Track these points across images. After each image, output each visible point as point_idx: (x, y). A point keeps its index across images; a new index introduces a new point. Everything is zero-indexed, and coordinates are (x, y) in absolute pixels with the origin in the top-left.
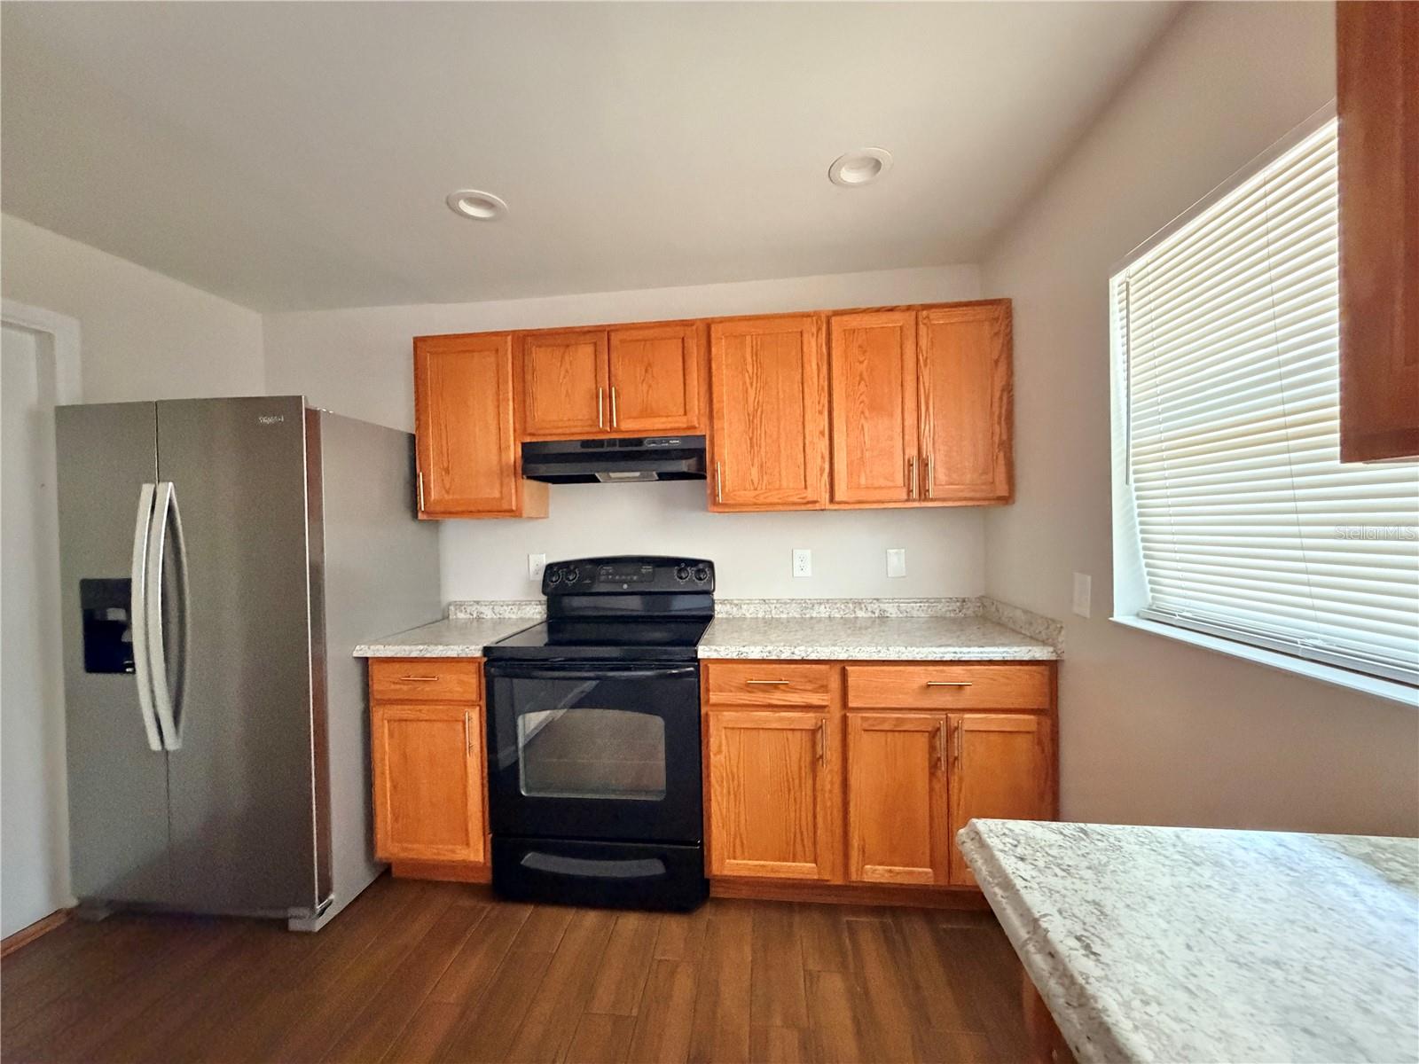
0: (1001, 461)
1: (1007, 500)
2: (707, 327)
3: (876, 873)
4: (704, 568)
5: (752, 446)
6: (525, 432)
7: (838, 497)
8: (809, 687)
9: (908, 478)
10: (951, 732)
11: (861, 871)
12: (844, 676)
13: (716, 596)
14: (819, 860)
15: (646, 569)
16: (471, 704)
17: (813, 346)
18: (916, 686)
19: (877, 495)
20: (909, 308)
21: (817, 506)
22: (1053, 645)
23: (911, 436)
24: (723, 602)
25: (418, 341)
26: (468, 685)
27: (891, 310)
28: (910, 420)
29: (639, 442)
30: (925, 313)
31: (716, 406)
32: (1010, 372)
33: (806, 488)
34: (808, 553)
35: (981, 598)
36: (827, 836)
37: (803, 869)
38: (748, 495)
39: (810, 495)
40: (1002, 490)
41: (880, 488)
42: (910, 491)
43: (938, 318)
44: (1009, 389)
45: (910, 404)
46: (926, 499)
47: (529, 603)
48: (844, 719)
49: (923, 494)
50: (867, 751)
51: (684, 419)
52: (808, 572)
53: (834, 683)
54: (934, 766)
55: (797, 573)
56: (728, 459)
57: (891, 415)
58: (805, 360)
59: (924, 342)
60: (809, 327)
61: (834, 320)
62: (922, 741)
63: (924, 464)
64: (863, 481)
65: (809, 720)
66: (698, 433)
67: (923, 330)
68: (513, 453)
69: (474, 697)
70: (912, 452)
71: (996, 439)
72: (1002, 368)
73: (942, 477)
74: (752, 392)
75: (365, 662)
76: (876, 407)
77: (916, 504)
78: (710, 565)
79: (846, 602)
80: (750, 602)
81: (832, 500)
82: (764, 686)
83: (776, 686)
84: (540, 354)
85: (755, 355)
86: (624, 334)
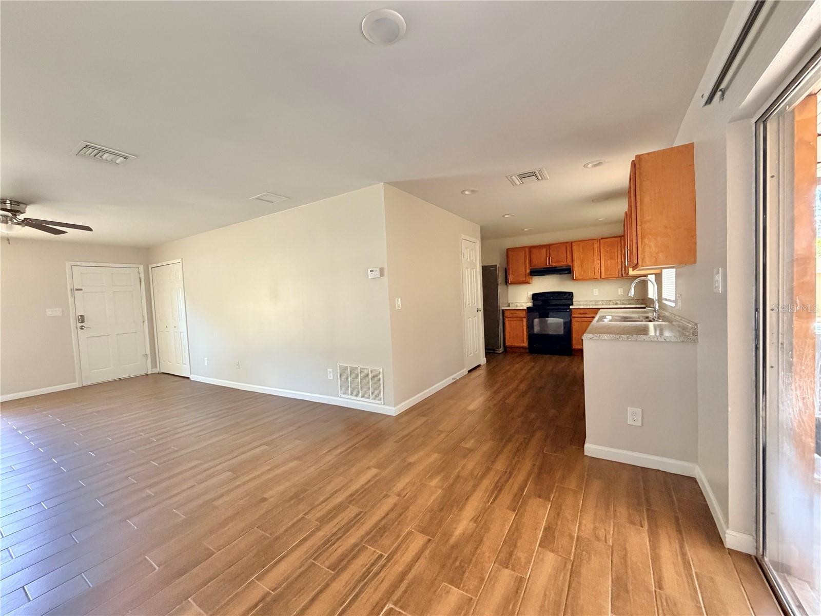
2: (571, 244)
4: (571, 294)
5: (582, 267)
6: (531, 267)
7: (602, 277)
8: (593, 313)
9: (619, 272)
13: (574, 300)
15: (556, 294)
16: (524, 318)
17: (597, 246)
20: (618, 237)
21: (597, 279)
23: (620, 264)
24: (575, 301)
25: (508, 250)
26: (524, 314)
27: (614, 237)
28: (620, 260)
29: (556, 267)
31: (573, 259)
33: (595, 275)
34: (597, 289)
38: (580, 277)
39: (596, 277)
41: (612, 275)
42: (620, 275)
45: (620, 257)
47: (528, 302)
49: (622, 276)
51: (566, 263)
52: (597, 294)
56: (577, 271)
57: (615, 260)
58: (594, 249)
60: (596, 242)
61: (602, 241)
64: (608, 274)
66: (569, 264)
67: (622, 241)
68: (528, 271)
69: (525, 316)
70: (620, 267)
74: (582, 256)
75: (503, 310)
76: (610, 258)
77: (621, 278)
78: (572, 293)
79: (607, 301)
80: (582, 301)
81: (601, 278)
82: (584, 313)
83: (586, 313)
84: (534, 251)
85: (583, 248)
86: (553, 246)
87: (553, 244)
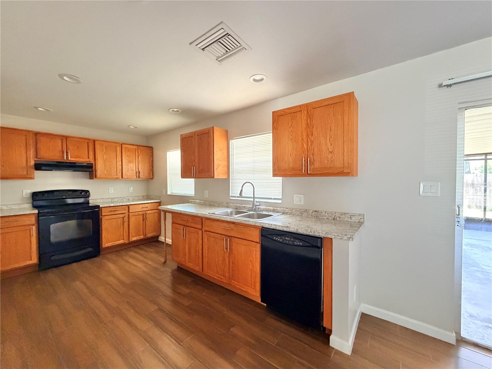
0: (151, 172)
1: (152, 179)
2: (94, 141)
3: (134, 239)
4: (87, 192)
5: (105, 167)
6: (37, 158)
7: (123, 177)
8: (123, 210)
9: (136, 175)
10: (146, 214)
11: (132, 239)
12: (129, 207)
14: (124, 239)
15: (70, 193)
17: (119, 149)
18: (141, 208)
19: (131, 177)
20: (136, 145)
21: (119, 179)
22: (160, 199)
23: (137, 167)
24: (91, 199)
26: (32, 220)
27: (133, 145)
28: (137, 165)
29: (75, 163)
30: (139, 147)
31: (96, 157)
32: (153, 158)
33: (117, 175)
34: (113, 188)
35: (147, 195)
36: (126, 235)
37: (121, 242)
38: (104, 176)
39: (118, 177)
40: (152, 177)
41: (131, 176)
42: (137, 177)
43: (141, 148)
44: (153, 161)
45: (137, 162)
46: (139, 178)
47: (23, 204)
48: (129, 215)
49: (139, 177)
50: (132, 219)
51: (88, 159)
52: (113, 192)
53: (127, 209)
54: (143, 220)
55: (110, 192)
56: (100, 168)
57: (133, 163)
58: (117, 151)
59: (139, 152)
60: (118, 145)
61: (122, 145)
62: (142, 216)
63: (139, 172)
64: (128, 175)
65: (122, 216)
66: (91, 163)
67: (139, 150)
68: (32, 163)
69: (34, 223)
70: (137, 170)
71: (151, 169)
72: (152, 158)
73: (142, 174)
74: (105, 156)
76: (130, 162)
77: (138, 179)
80: (98, 199)
81: (122, 177)
82: (114, 211)
83: (116, 210)
84: (43, 139)
85: (106, 148)
86: (71, 139)
87: (72, 137)
